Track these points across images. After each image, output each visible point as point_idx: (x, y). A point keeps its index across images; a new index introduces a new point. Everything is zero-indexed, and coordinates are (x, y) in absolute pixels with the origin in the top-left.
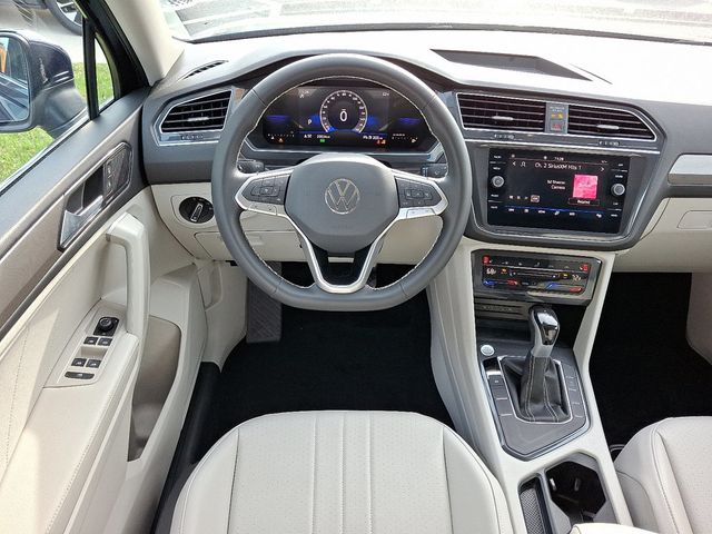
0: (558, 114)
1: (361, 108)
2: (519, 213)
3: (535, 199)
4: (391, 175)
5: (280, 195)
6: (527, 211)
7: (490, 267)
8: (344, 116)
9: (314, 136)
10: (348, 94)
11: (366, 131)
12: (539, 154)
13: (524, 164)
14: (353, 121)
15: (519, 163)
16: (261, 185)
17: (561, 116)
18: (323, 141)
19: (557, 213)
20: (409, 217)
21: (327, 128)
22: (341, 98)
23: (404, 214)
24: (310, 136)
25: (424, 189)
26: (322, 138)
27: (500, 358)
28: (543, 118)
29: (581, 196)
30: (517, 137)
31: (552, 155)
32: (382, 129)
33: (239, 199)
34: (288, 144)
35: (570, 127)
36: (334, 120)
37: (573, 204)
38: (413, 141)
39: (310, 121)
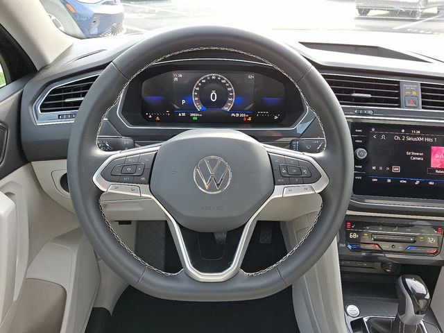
0: (411, 91)
1: (229, 89)
2: (382, 183)
3: (396, 169)
4: (264, 150)
5: (144, 174)
6: (389, 181)
7: (353, 232)
8: (214, 97)
9: (188, 115)
10: (217, 77)
11: (233, 110)
12: (396, 128)
13: (383, 137)
14: (222, 101)
15: (379, 136)
16: (124, 163)
17: (414, 93)
18: (195, 118)
19: (417, 183)
20: (285, 195)
21: (199, 107)
22: (210, 81)
23: (280, 192)
24: (184, 114)
25: (300, 164)
26: (194, 116)
27: (365, 319)
28: (398, 95)
29: (438, 166)
30: (375, 113)
31: (409, 128)
32: (248, 108)
33: (96, 179)
34: (164, 121)
35: (423, 103)
36: (205, 101)
37: (432, 173)
38: (276, 117)
39: (184, 102)
